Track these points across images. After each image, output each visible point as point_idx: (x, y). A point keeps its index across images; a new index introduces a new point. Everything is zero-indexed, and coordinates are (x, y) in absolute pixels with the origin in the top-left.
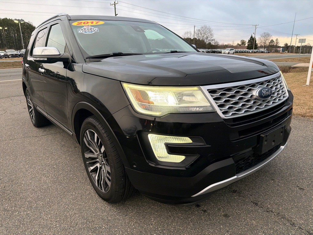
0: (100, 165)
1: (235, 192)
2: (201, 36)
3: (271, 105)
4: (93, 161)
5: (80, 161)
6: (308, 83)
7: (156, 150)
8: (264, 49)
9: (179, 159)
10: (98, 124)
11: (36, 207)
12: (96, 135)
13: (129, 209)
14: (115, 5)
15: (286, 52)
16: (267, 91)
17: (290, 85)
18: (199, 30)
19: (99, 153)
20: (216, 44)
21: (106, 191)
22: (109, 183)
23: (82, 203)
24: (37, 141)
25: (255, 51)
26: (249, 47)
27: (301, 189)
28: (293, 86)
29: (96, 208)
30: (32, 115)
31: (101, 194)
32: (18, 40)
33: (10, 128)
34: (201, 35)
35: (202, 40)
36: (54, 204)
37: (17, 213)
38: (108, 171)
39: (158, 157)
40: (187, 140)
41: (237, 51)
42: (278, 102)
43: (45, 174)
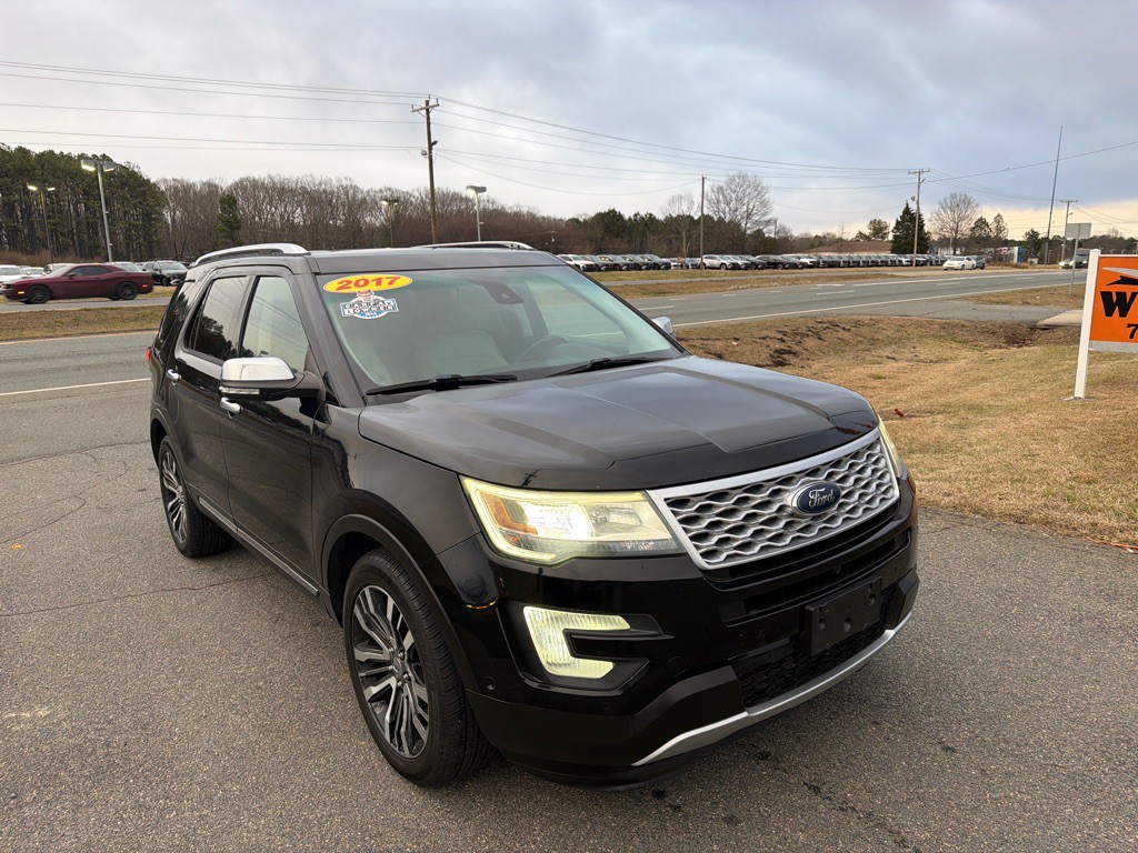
0: (398, 681)
1: (765, 756)
2: (727, 209)
3: (838, 527)
4: (378, 670)
5: (332, 666)
6: (1080, 391)
7: (542, 647)
8: (955, 251)
9: (598, 669)
10: (396, 573)
11: (224, 799)
12: (391, 603)
13: (474, 801)
14: (427, 110)
15: (1031, 263)
16: (822, 494)
17: (1023, 396)
18: (720, 189)
19: (396, 647)
20: (782, 235)
21: (413, 754)
22: (423, 732)
23: (348, 786)
24: (198, 604)
25: (921, 258)
26: (900, 246)
27: (948, 748)
28: (1031, 401)
29: (388, 801)
30: (175, 520)
31: (401, 763)
32: (88, 223)
33: (107, 561)
34: (728, 204)
35: (730, 222)
36: (272, 790)
37: (175, 813)
38: (419, 699)
39: (548, 663)
40: (616, 623)
41: (855, 259)
42: (860, 517)
43: (236, 705)
